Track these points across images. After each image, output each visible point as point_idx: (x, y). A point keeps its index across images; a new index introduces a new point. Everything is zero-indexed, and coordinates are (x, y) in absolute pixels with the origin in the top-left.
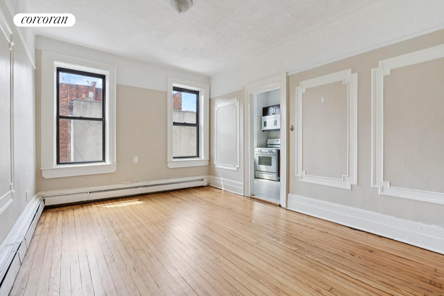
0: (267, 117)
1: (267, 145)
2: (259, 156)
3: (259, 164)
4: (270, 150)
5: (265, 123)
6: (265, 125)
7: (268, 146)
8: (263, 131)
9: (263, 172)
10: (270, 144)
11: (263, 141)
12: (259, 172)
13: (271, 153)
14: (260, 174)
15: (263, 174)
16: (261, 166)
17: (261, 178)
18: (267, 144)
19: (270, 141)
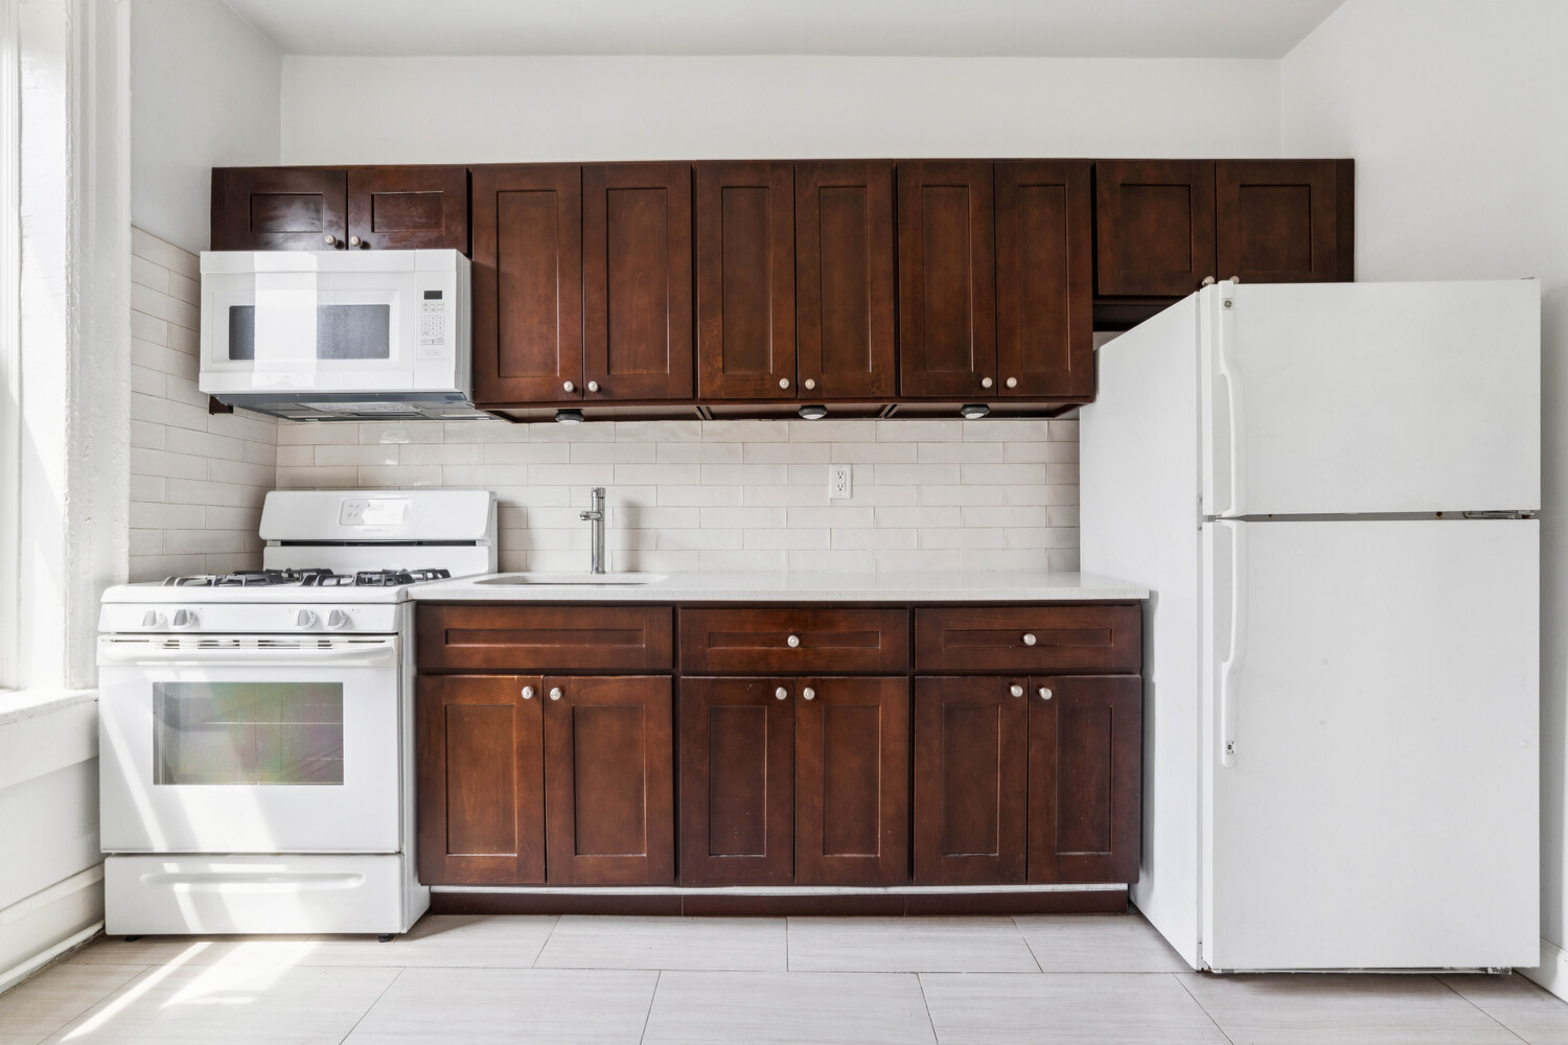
0: (260, 259)
1: (264, 543)
2: (166, 676)
3: (167, 773)
4: (325, 613)
5: (240, 323)
6: (240, 345)
7: (274, 558)
8: (218, 405)
9: (217, 867)
10: (285, 543)
11: (218, 514)
12: (171, 867)
13: (341, 646)
14: (181, 889)
15: (224, 888)
16: (185, 794)
17: (194, 928)
18: (264, 533)
19: (284, 514)
